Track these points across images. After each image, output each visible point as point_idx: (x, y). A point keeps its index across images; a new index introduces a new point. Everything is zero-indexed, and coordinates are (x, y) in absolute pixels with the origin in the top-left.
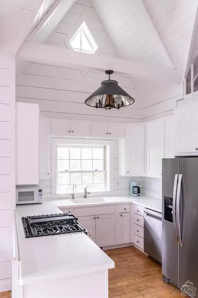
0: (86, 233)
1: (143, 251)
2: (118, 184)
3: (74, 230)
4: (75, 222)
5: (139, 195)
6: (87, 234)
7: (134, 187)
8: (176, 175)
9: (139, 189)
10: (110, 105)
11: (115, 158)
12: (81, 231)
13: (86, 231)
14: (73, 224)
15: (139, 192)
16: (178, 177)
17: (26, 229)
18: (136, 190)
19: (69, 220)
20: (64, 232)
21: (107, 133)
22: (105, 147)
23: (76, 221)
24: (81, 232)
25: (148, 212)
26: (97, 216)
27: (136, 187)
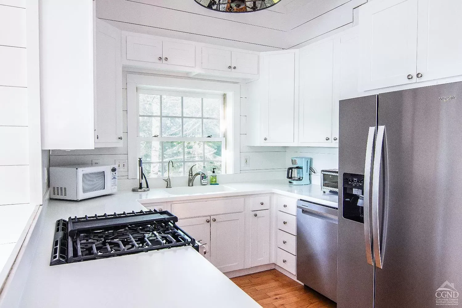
0: (197, 248)
1: (295, 279)
2: (246, 161)
3: (169, 242)
4: (172, 225)
6: (198, 250)
8: (372, 130)
12: (186, 243)
13: (197, 243)
14: (168, 229)
17: (56, 244)
19: (159, 221)
20: (147, 247)
21: (230, 67)
22: (224, 96)
23: (174, 224)
24: (185, 245)
25: (305, 207)
26: (212, 217)
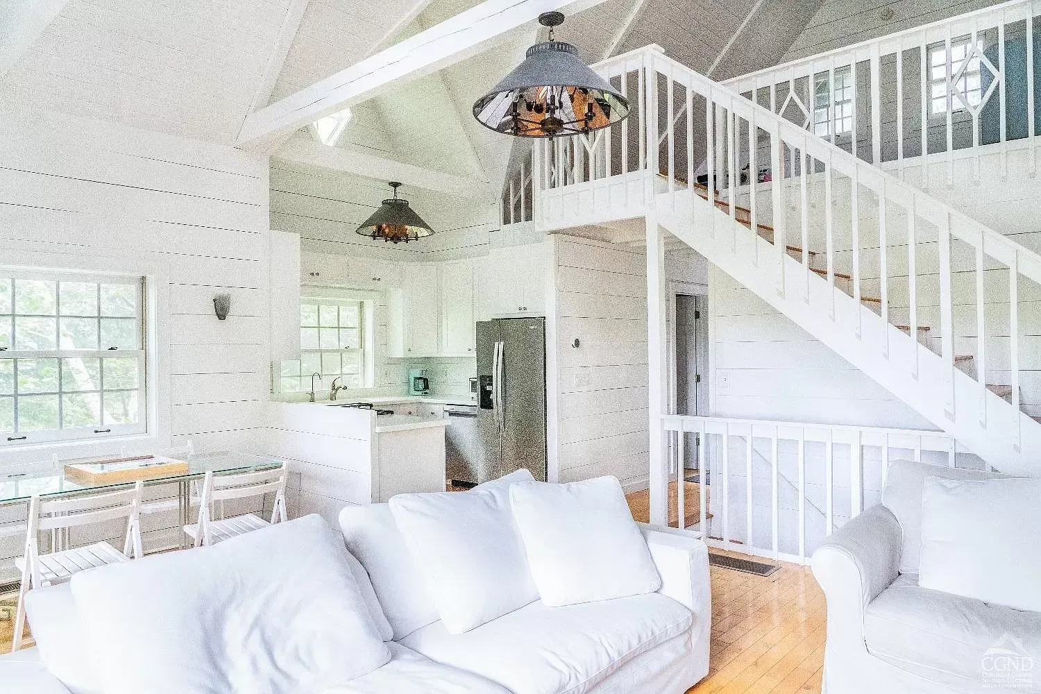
2: (386, 374)
5: (426, 393)
7: (416, 379)
8: (496, 344)
9: (426, 381)
10: (397, 237)
11: (383, 325)
15: (426, 387)
16: (499, 346)
18: (421, 385)
21: (374, 279)
22: (362, 304)
27: (421, 378)
